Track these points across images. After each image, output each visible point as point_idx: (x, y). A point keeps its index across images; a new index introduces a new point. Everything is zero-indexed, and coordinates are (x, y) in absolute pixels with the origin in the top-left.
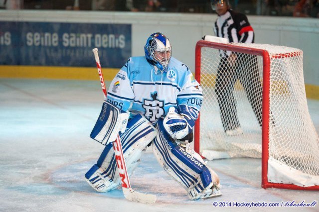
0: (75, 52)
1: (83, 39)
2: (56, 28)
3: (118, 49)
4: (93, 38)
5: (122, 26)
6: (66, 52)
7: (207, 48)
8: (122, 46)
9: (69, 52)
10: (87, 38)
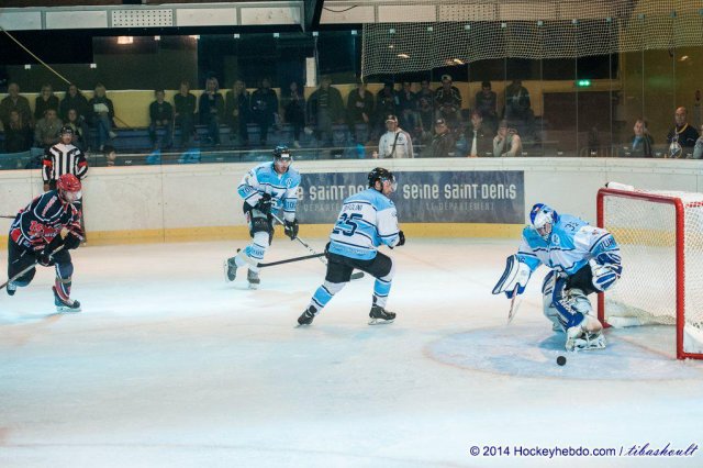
0: (458, 205)
1: (468, 190)
2: (437, 179)
3: (509, 200)
4: (479, 189)
5: (512, 173)
7: (610, 197)
8: (512, 198)
9: (451, 205)
10: (472, 188)
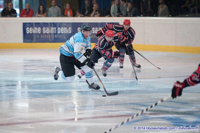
6: (94, 36)
